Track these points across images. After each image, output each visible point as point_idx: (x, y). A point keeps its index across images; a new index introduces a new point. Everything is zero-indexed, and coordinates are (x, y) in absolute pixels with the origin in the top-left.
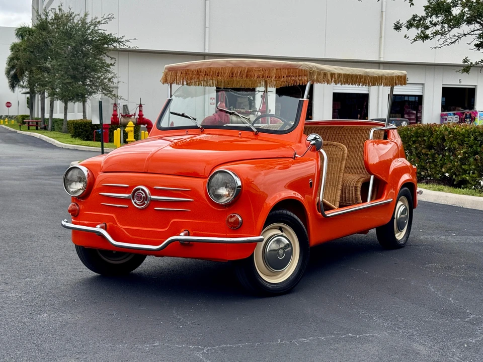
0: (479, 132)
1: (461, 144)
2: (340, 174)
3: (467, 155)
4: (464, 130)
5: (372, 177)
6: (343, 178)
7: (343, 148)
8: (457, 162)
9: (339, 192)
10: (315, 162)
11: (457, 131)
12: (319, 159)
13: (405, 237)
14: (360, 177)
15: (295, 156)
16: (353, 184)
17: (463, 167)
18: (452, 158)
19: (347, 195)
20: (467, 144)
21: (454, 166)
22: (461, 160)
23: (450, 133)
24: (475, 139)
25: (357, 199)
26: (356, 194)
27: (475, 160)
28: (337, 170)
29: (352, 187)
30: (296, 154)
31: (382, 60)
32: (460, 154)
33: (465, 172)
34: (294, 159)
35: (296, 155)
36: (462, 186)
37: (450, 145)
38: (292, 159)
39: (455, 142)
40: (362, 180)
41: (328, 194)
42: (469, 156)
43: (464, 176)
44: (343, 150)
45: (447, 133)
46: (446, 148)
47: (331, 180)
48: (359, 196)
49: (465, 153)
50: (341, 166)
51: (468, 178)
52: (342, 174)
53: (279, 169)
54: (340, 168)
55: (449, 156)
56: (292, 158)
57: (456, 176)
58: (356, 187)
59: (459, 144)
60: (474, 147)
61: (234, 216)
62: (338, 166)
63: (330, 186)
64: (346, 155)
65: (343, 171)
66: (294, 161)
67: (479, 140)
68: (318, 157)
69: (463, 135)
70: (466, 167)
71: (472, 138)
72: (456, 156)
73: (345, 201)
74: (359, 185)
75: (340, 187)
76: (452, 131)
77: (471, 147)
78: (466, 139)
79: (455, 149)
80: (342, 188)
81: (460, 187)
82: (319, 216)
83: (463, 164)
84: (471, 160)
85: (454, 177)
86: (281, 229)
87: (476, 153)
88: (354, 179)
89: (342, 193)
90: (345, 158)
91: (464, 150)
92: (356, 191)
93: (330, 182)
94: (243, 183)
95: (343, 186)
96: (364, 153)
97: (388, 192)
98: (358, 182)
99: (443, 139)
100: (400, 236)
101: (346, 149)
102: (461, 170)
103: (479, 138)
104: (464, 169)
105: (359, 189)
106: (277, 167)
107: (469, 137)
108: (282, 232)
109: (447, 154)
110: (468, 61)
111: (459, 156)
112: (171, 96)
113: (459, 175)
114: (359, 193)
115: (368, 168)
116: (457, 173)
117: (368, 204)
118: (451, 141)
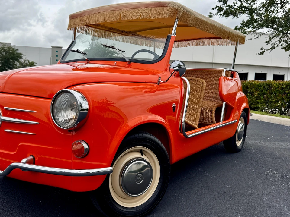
0: (267, 84)
1: (257, 90)
2: (199, 100)
3: (259, 95)
4: (258, 83)
5: (224, 104)
6: (202, 104)
7: (203, 82)
8: (254, 98)
9: (199, 114)
10: (179, 89)
11: (254, 84)
12: (183, 87)
13: (242, 144)
14: (214, 104)
15: (159, 82)
16: (209, 108)
17: (257, 101)
18: (251, 96)
19: (205, 116)
20: (260, 90)
21: (252, 100)
22: (256, 97)
23: (251, 85)
24: (264, 87)
25: (212, 119)
26: (211, 116)
27: (264, 97)
28: (198, 98)
29: (209, 111)
30: (160, 79)
31: (214, 62)
32: (256, 94)
33: (258, 103)
34: (158, 84)
35: (161, 81)
36: (256, 110)
37: (251, 90)
38: (157, 85)
39: (254, 89)
40: (216, 105)
41: (191, 115)
42: (260, 95)
43: (257, 105)
44: (203, 84)
45: (249, 84)
46: (249, 92)
47: (193, 105)
48: (214, 118)
49: (258, 94)
50: (200, 96)
51: (259, 106)
52: (202, 101)
53: (146, 92)
54: (200, 97)
55: (250, 96)
56: (156, 83)
57: (253, 105)
58: (211, 111)
59: (256, 90)
60: (264, 91)
61: (79, 143)
62: (198, 95)
63: (192, 109)
64: (205, 87)
65: (202, 99)
66: (158, 86)
67: (266, 88)
68: (182, 84)
69: (258, 86)
70: (259, 101)
71: (263, 87)
72: (254, 96)
73: (203, 120)
74: (214, 109)
75: (200, 110)
76: (252, 84)
77: (262, 91)
78: (259, 87)
79: (253, 92)
80: (201, 111)
81: (255, 110)
82: (181, 136)
83: (257, 99)
84: (262, 97)
85: (252, 105)
86: (141, 152)
87: (264, 94)
88: (211, 105)
89: (201, 115)
90: (204, 89)
91: (258, 93)
92: (211, 113)
93: (192, 106)
94: (91, 107)
95: (202, 110)
96: (219, 86)
97: (234, 114)
98: (213, 107)
99: (247, 88)
100: (239, 144)
101: (205, 82)
102: (256, 102)
103: (266, 87)
104: (257, 102)
105: (214, 112)
106: (144, 91)
107: (261, 86)
108: (142, 155)
109: (249, 94)
110: (263, 48)
111: (256, 96)
112: (75, 39)
113: (255, 104)
114: (214, 115)
115: (222, 97)
116: (254, 104)
117: (221, 124)
118: (251, 89)
